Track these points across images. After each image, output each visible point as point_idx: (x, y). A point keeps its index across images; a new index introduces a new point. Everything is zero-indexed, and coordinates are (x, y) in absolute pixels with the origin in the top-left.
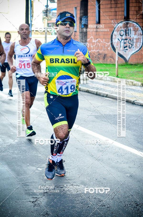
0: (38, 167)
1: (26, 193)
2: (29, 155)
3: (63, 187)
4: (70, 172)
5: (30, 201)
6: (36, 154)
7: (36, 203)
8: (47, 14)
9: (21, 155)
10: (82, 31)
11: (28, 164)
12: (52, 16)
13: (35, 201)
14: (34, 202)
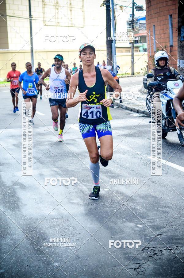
0: (138, 224)
1: (125, 257)
2: (125, 207)
3: (172, 249)
4: (180, 229)
5: (131, 268)
6: (133, 207)
7: (140, 271)
8: (133, 26)
9: (114, 208)
10: (181, 45)
11: (124, 220)
12: (140, 27)
13: (138, 268)
14: (136, 269)
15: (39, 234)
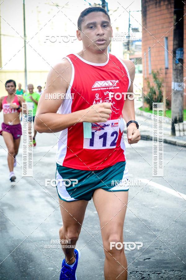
8: (128, 47)
10: (176, 68)
12: (135, 49)
15: (26, 256)
